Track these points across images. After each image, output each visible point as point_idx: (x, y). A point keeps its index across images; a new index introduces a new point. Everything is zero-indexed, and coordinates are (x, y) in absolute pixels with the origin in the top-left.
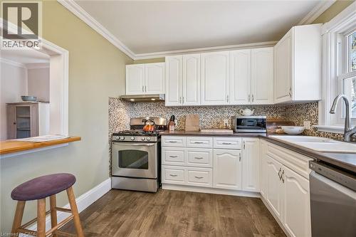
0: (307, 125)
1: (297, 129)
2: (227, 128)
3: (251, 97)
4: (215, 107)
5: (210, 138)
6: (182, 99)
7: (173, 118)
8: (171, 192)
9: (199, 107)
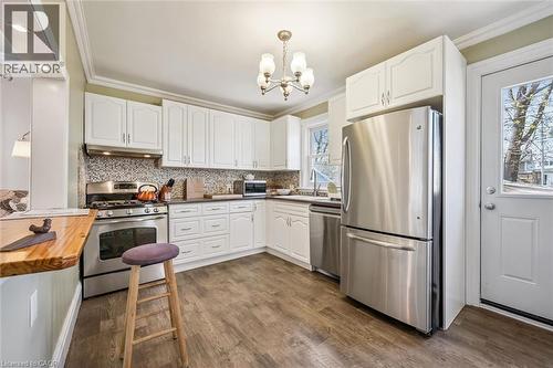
0: (292, 188)
1: (287, 191)
2: (230, 193)
3: (255, 163)
4: (218, 171)
5: (227, 203)
6: (186, 159)
7: (171, 183)
8: (184, 274)
9: (200, 169)
